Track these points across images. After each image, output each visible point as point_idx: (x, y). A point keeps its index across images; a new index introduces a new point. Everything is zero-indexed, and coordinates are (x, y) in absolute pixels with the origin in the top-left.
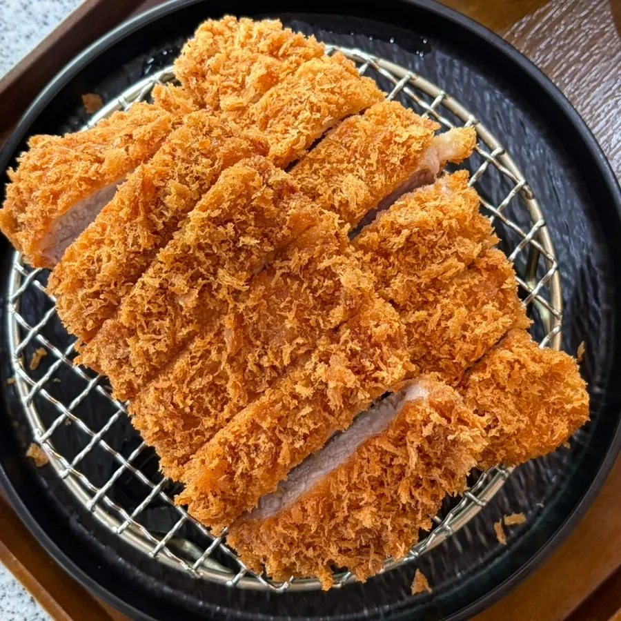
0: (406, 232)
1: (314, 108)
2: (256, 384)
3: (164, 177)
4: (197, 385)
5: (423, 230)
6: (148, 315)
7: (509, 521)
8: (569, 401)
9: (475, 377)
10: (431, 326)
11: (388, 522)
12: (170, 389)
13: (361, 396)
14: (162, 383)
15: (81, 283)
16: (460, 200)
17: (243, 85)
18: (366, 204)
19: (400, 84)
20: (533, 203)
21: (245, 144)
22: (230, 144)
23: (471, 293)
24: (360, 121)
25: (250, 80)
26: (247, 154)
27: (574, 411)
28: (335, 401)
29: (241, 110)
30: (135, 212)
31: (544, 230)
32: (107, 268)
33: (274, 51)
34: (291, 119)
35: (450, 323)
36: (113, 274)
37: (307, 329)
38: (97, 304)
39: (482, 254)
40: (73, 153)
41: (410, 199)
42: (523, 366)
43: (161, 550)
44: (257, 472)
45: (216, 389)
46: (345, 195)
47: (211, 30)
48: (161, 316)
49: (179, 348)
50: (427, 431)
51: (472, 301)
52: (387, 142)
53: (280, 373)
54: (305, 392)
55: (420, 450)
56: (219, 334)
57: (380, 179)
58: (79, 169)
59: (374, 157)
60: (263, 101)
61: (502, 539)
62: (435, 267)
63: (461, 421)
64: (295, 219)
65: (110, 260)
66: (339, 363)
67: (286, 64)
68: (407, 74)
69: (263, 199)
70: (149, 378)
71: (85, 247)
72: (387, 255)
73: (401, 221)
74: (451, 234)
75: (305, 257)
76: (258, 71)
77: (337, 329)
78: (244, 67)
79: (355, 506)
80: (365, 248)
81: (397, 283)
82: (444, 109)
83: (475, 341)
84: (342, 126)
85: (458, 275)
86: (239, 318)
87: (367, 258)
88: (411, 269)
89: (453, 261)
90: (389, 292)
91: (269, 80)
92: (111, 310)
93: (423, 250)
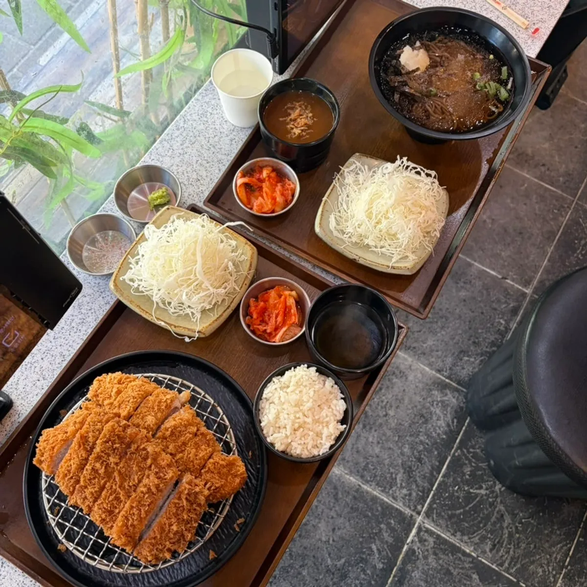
0: (170, 430)
1: (134, 398)
2: (130, 493)
3: (87, 432)
4: (110, 499)
5: (175, 427)
6: (90, 480)
7: (238, 522)
8: (239, 471)
9: (203, 471)
10: (185, 458)
11: (183, 527)
12: (102, 503)
13: (161, 485)
14: (99, 502)
15: (66, 475)
16: (187, 415)
17: (111, 396)
18: (156, 424)
19: (166, 381)
20: (219, 408)
21: (112, 415)
22: (106, 417)
23: (196, 444)
24: (150, 398)
25: (113, 394)
26: (113, 418)
27: (242, 474)
28: (154, 490)
29: (111, 404)
30: (80, 446)
31: (224, 416)
32: (74, 467)
33: (119, 382)
34: (127, 403)
35: (190, 455)
36: (76, 469)
37: (141, 469)
38: (72, 481)
39: (198, 430)
40: (57, 432)
41: (170, 419)
42: (218, 463)
43: (112, 567)
44: (135, 523)
45: (117, 499)
46: (148, 423)
47: (98, 380)
48: (94, 478)
49: (102, 488)
50: (186, 492)
51: (197, 446)
52: (160, 402)
53: (136, 486)
54: (144, 490)
55: (186, 499)
56: (115, 479)
57: (159, 415)
58: (60, 437)
59: (156, 408)
60: (117, 399)
61: (237, 529)
62: (183, 438)
63: (196, 485)
64: (130, 435)
65: (74, 464)
66: (152, 477)
67: (124, 385)
68: (168, 377)
69: (119, 431)
70: (95, 501)
71: (65, 462)
72: (166, 439)
73: (168, 426)
74: (186, 426)
75: (136, 446)
76: (115, 390)
77: (150, 466)
78: (110, 390)
79: (171, 525)
80: (159, 438)
81: (171, 447)
82: (183, 385)
83: (200, 459)
84: (145, 401)
85: (190, 439)
86: (119, 472)
87: (160, 441)
88: (174, 441)
89: (188, 435)
90: (169, 450)
91: (119, 392)
92: (78, 482)
93: (177, 434)
